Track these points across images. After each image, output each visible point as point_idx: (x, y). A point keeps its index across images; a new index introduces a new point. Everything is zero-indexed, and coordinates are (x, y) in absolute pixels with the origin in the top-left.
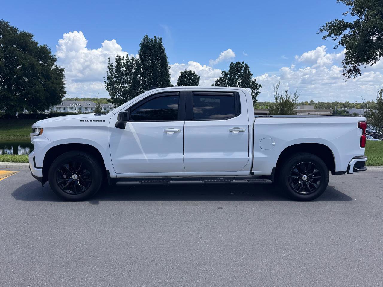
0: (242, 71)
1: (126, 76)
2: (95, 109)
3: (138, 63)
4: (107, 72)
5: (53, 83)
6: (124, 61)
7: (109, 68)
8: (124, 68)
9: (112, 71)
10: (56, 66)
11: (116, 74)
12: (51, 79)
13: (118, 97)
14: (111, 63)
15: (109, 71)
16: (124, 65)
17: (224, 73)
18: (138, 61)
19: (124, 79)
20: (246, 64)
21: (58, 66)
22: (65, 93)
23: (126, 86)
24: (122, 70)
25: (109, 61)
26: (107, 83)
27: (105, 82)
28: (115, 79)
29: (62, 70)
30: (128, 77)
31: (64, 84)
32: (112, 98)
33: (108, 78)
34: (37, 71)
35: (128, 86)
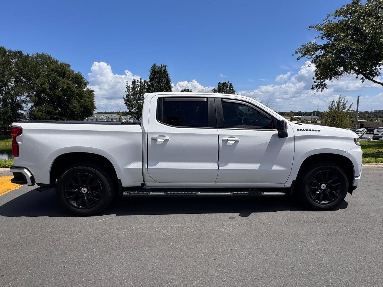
0: (228, 89)
1: (140, 94)
2: (118, 120)
3: (149, 84)
4: (126, 92)
5: (85, 101)
6: (138, 83)
7: (127, 89)
8: (139, 89)
9: (129, 91)
10: (88, 88)
11: (132, 93)
12: (84, 97)
13: (134, 110)
14: (128, 85)
15: (127, 91)
16: (138, 86)
17: (214, 90)
18: (149, 82)
19: (138, 96)
20: (230, 84)
21: (89, 88)
22: (95, 108)
23: (140, 101)
24: (136, 90)
25: (127, 84)
26: (126, 100)
27: (124, 99)
28: (132, 97)
29: (93, 91)
30: (141, 95)
31: (94, 101)
32: (129, 111)
33: (127, 97)
34: (74, 91)
35: (141, 102)
